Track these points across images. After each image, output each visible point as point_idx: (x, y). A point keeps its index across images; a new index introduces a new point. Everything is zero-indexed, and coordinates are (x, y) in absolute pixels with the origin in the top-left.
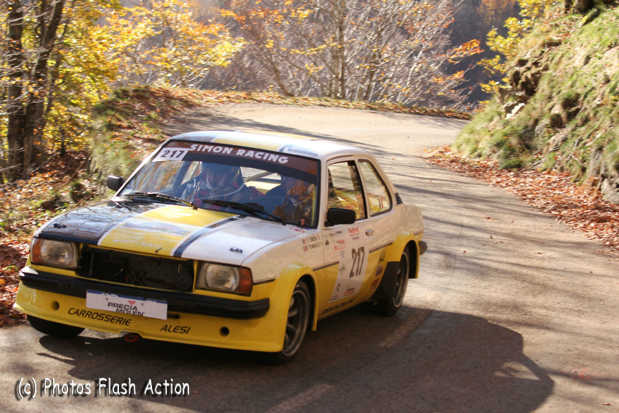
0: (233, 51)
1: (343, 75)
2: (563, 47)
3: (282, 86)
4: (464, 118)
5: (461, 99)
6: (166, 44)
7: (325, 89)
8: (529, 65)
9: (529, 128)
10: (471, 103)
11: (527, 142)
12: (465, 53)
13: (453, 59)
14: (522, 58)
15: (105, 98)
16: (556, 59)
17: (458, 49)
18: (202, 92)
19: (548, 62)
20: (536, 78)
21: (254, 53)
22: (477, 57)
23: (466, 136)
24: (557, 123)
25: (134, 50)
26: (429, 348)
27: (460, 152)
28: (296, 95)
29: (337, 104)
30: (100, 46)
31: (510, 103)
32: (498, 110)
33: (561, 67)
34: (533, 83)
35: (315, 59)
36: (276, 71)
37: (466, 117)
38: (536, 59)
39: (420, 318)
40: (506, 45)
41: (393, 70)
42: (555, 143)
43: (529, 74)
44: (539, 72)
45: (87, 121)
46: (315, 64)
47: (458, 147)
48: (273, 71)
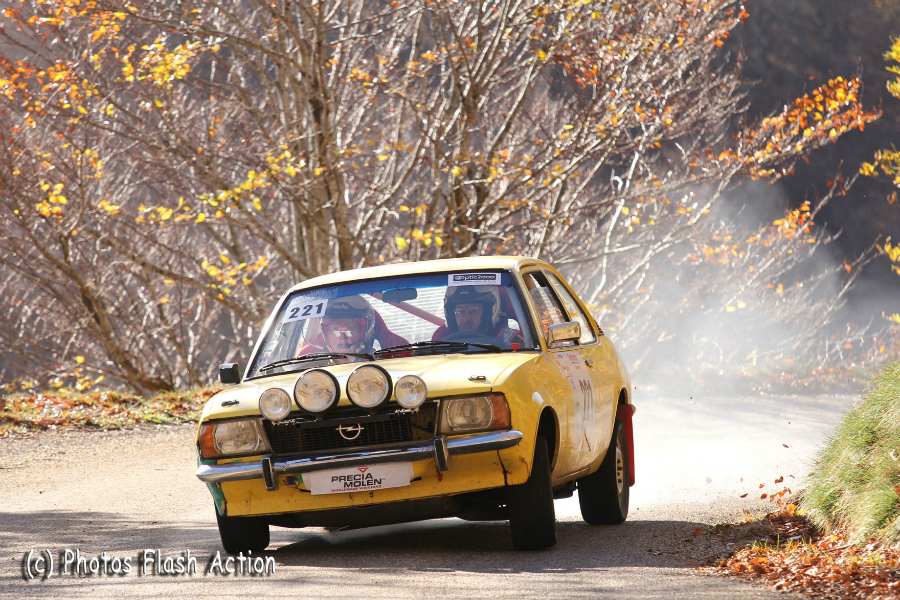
3: (122, 358)
5: (821, 311)
10: (858, 324)
13: (766, 165)
17: (779, 121)
22: (857, 145)
23: (850, 456)
28: (178, 381)
35: (233, 234)
36: (89, 301)
41: (539, 237)
46: (236, 252)
47: (828, 507)
48: (77, 303)
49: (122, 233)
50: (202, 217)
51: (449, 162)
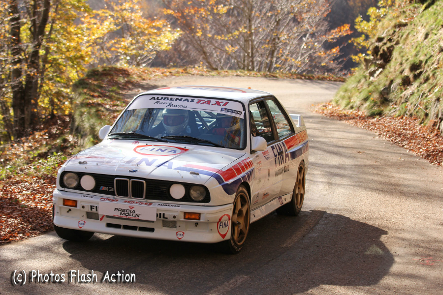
0: (173, 39)
1: (252, 53)
2: (409, 27)
3: (209, 63)
4: (340, 81)
5: (338, 67)
6: (125, 35)
7: (240, 64)
8: (385, 41)
9: (387, 86)
10: (346, 69)
11: (385, 96)
12: (340, 34)
13: (332, 39)
14: (380, 37)
15: (82, 76)
16: (404, 36)
17: (334, 31)
18: (151, 69)
19: (399, 39)
20: (390, 50)
21: (188, 39)
22: (348, 37)
23: (342, 93)
24: (406, 82)
25: (102, 40)
26: (318, 246)
27: (338, 105)
28: (219, 69)
29: (248, 74)
30: (77, 39)
31: (372, 69)
32: (364, 74)
33: (408, 42)
34: (388, 54)
35: (232, 43)
36: (205, 53)
37: (342, 80)
38: (390, 37)
39: (310, 225)
40: (369, 27)
41: (288, 48)
42: (406, 97)
43: (385, 47)
44: (392, 46)
45: (70, 94)
46: (232, 46)
47: (337, 102)
48: (202, 53)
49: (211, 41)
50: (226, 39)
51: (273, 33)
